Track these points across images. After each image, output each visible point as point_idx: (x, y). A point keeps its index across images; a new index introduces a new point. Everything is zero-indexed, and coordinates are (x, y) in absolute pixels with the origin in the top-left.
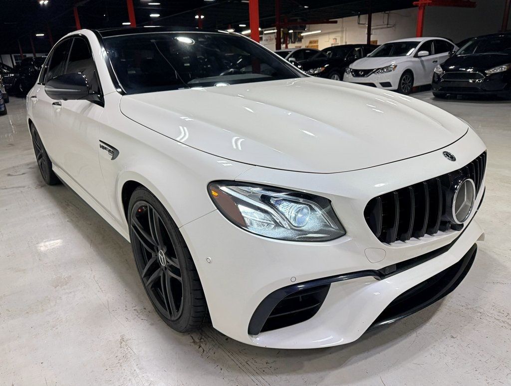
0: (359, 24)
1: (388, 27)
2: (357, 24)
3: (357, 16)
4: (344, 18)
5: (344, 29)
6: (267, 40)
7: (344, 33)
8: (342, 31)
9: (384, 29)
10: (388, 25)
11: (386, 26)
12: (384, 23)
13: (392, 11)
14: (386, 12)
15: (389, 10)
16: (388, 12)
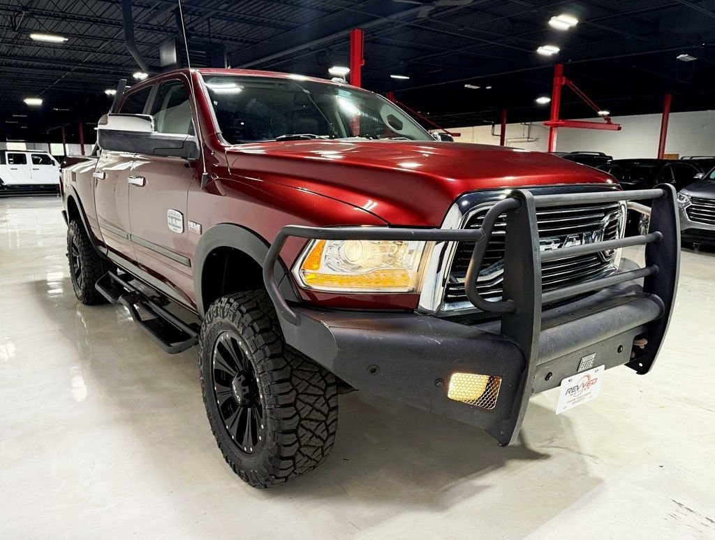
0: (493, 135)
1: (528, 141)
3: (491, 126)
4: (475, 127)
9: (523, 143)
10: (528, 138)
11: (526, 139)
12: (523, 135)
13: (534, 123)
14: (527, 123)
15: (531, 121)
16: (529, 123)
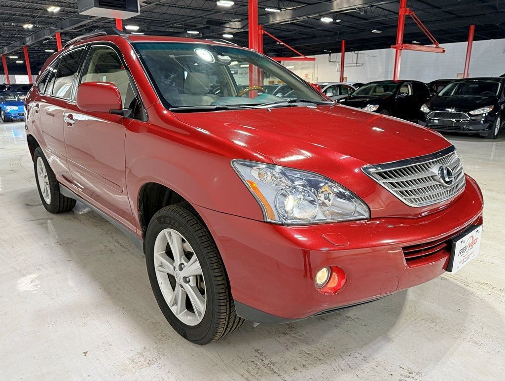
0: (330, 61)
1: (357, 66)
2: (328, 62)
3: (328, 54)
5: (316, 65)
6: (242, 74)
7: (316, 69)
8: (314, 67)
9: (353, 68)
10: (357, 63)
11: (355, 64)
12: (353, 62)
13: (360, 52)
14: (355, 52)
15: (358, 51)
